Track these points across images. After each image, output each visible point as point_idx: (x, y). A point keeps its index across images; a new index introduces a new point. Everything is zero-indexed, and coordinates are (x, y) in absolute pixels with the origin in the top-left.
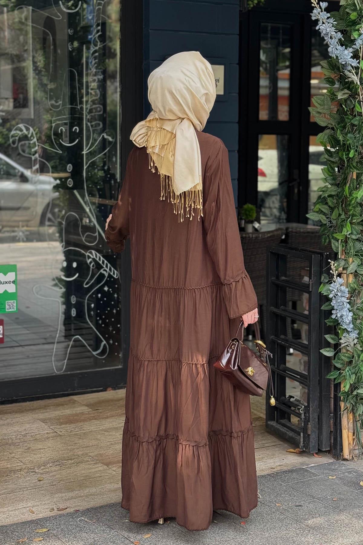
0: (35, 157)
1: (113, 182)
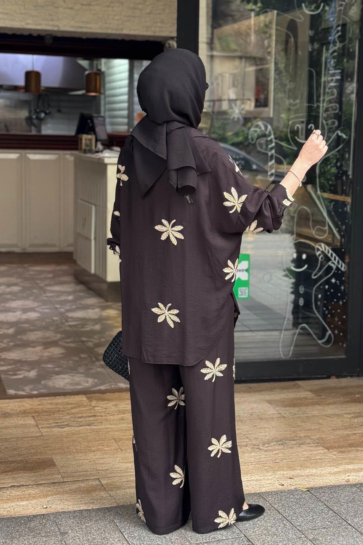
0: (272, 153)
1: (344, 178)
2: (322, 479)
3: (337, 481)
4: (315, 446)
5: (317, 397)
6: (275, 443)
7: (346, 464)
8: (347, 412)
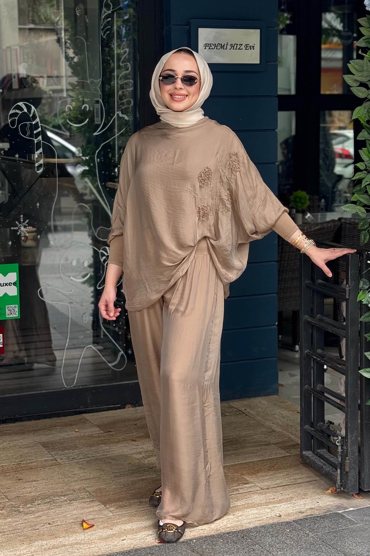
0: (38, 140)
2: (89, 548)
3: (108, 548)
4: (90, 501)
5: (105, 433)
6: (39, 502)
7: (123, 524)
8: (138, 451)
